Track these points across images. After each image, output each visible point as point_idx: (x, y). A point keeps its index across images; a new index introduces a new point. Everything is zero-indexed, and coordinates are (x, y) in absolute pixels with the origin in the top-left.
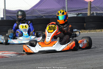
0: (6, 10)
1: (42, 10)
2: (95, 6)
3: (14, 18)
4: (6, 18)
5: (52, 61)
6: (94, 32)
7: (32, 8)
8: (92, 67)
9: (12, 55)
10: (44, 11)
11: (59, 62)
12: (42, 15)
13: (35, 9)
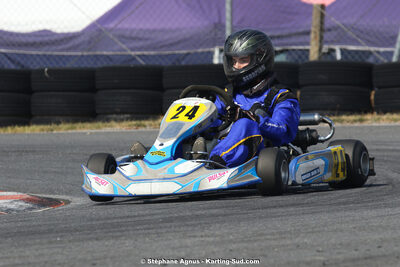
1: (134, 34)
2: (338, 23)
3: (22, 62)
5: (167, 232)
7: (93, 26)
8: (322, 258)
9: (12, 206)
10: (140, 39)
11: (195, 237)
12: (133, 53)
13: (106, 29)
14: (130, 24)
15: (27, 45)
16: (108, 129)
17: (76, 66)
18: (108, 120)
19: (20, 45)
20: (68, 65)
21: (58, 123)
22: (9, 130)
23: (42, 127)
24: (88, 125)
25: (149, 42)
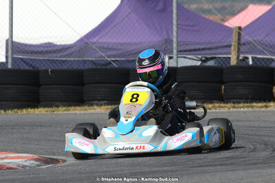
0: (12, 42)
1: (110, 46)
2: (251, 40)
3: (33, 65)
4: (13, 65)
6: (246, 109)
7: (81, 40)
10: (114, 50)
12: (109, 59)
13: (91, 43)
14: (107, 39)
15: (37, 53)
16: (92, 111)
17: (70, 68)
18: (92, 105)
19: (32, 53)
20: (65, 67)
21: (58, 106)
22: (24, 111)
23: (47, 109)
24: (78, 108)
25: (120, 52)
